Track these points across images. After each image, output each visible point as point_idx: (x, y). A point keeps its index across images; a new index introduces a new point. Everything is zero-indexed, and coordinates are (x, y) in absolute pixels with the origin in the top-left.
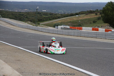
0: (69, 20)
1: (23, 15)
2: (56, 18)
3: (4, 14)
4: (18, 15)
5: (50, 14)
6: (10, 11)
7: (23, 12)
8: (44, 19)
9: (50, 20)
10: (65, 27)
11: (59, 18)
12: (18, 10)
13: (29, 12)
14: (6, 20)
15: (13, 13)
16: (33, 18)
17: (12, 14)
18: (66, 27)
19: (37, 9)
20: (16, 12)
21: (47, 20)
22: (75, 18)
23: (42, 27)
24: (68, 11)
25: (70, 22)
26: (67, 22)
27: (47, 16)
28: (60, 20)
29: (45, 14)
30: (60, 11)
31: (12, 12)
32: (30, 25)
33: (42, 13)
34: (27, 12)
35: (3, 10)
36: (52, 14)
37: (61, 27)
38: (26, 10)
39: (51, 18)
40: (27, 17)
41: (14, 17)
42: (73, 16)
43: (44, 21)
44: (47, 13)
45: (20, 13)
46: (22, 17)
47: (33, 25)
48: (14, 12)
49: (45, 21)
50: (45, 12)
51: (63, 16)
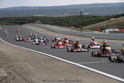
0: (115, 22)
1: (63, 20)
2: (100, 21)
3: (43, 21)
4: (58, 20)
5: (93, 17)
6: (50, 16)
7: (63, 17)
8: (87, 23)
9: (94, 23)
10: (113, 30)
11: (103, 20)
12: (58, 15)
13: (70, 17)
14: (47, 27)
15: (53, 19)
16: (75, 22)
17: (51, 20)
18: (115, 30)
19: (81, 12)
20: (56, 18)
21: (90, 24)
22: (121, 20)
23: (88, 31)
24: (113, 12)
25: (116, 24)
26: (113, 24)
27: (90, 19)
28: (105, 23)
29: (87, 17)
30: (103, 13)
31: (52, 17)
32: (73, 31)
33: (84, 16)
34: (67, 17)
35: (42, 16)
36: (95, 17)
37: (109, 31)
38: (66, 14)
39: (94, 22)
40: (68, 22)
41: (54, 23)
42: (119, 17)
43: (86, 25)
44: (90, 16)
45: (60, 18)
46: (62, 22)
47: (77, 31)
48: (54, 17)
49: (88, 25)
50: (86, 16)
51: (108, 18)
